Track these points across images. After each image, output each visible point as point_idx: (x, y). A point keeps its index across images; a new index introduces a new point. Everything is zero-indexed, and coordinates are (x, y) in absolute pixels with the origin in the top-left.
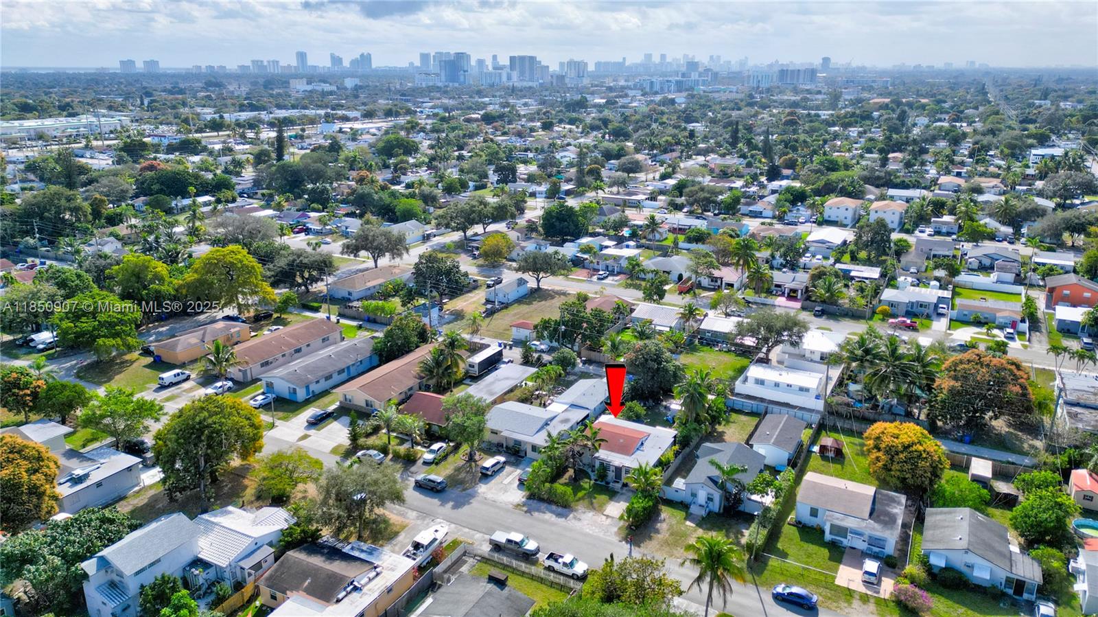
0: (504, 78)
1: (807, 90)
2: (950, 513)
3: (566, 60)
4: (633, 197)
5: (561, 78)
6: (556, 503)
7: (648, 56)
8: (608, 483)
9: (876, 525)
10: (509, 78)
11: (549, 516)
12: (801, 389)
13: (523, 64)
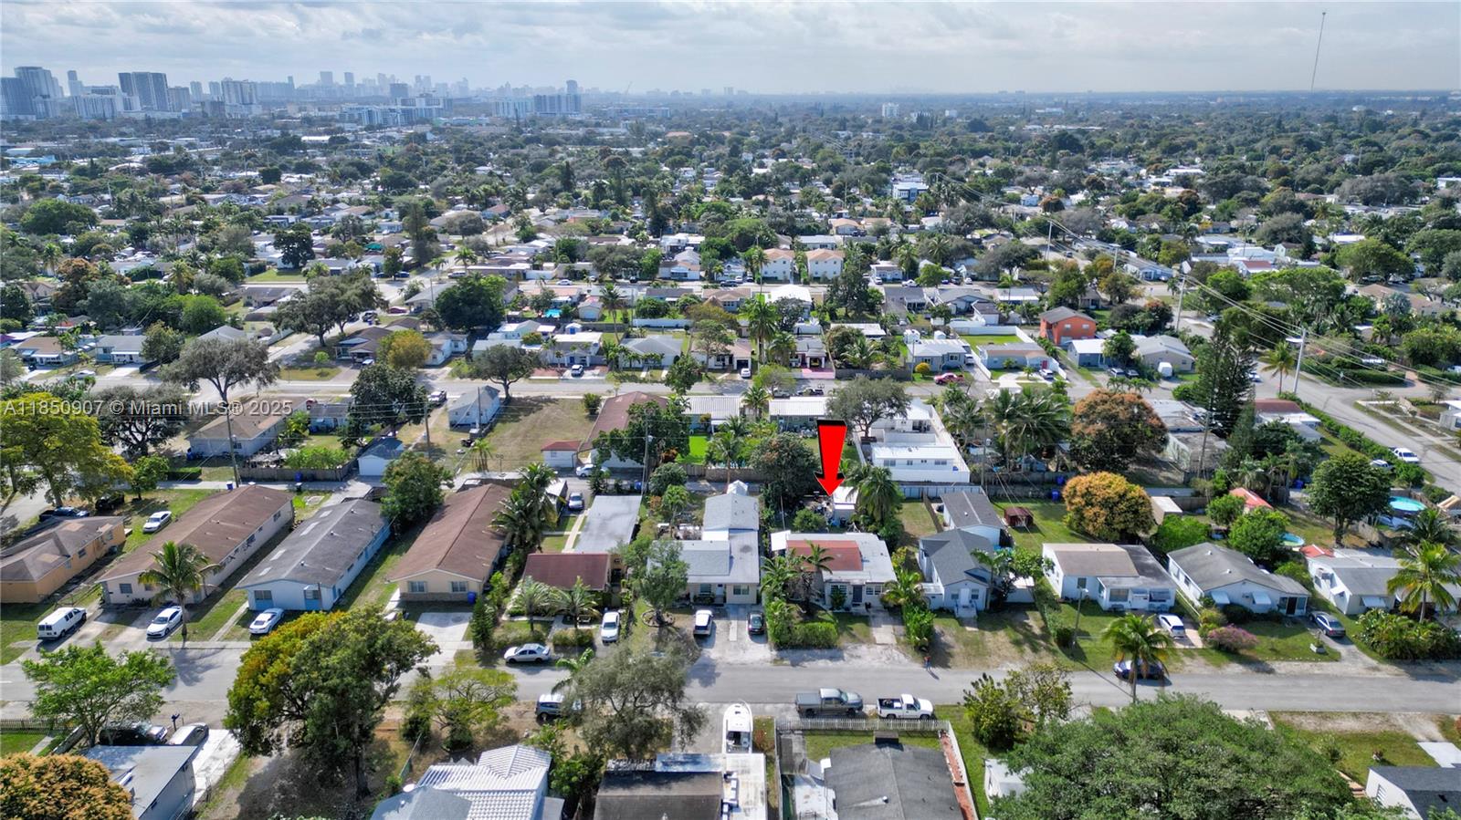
0: (120, 107)
1: (580, 122)
2: (1194, 551)
3: (219, 80)
4: (512, 267)
5: (218, 105)
6: (815, 646)
7: (327, 76)
8: (847, 609)
9: (1150, 579)
10: (128, 106)
11: (821, 663)
12: (938, 463)
13: (146, 84)
